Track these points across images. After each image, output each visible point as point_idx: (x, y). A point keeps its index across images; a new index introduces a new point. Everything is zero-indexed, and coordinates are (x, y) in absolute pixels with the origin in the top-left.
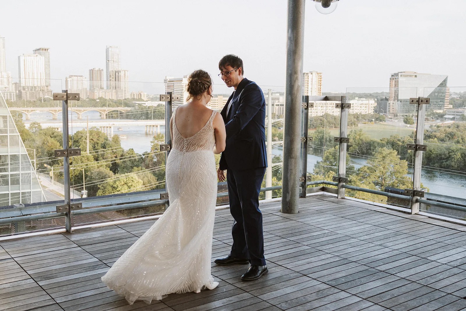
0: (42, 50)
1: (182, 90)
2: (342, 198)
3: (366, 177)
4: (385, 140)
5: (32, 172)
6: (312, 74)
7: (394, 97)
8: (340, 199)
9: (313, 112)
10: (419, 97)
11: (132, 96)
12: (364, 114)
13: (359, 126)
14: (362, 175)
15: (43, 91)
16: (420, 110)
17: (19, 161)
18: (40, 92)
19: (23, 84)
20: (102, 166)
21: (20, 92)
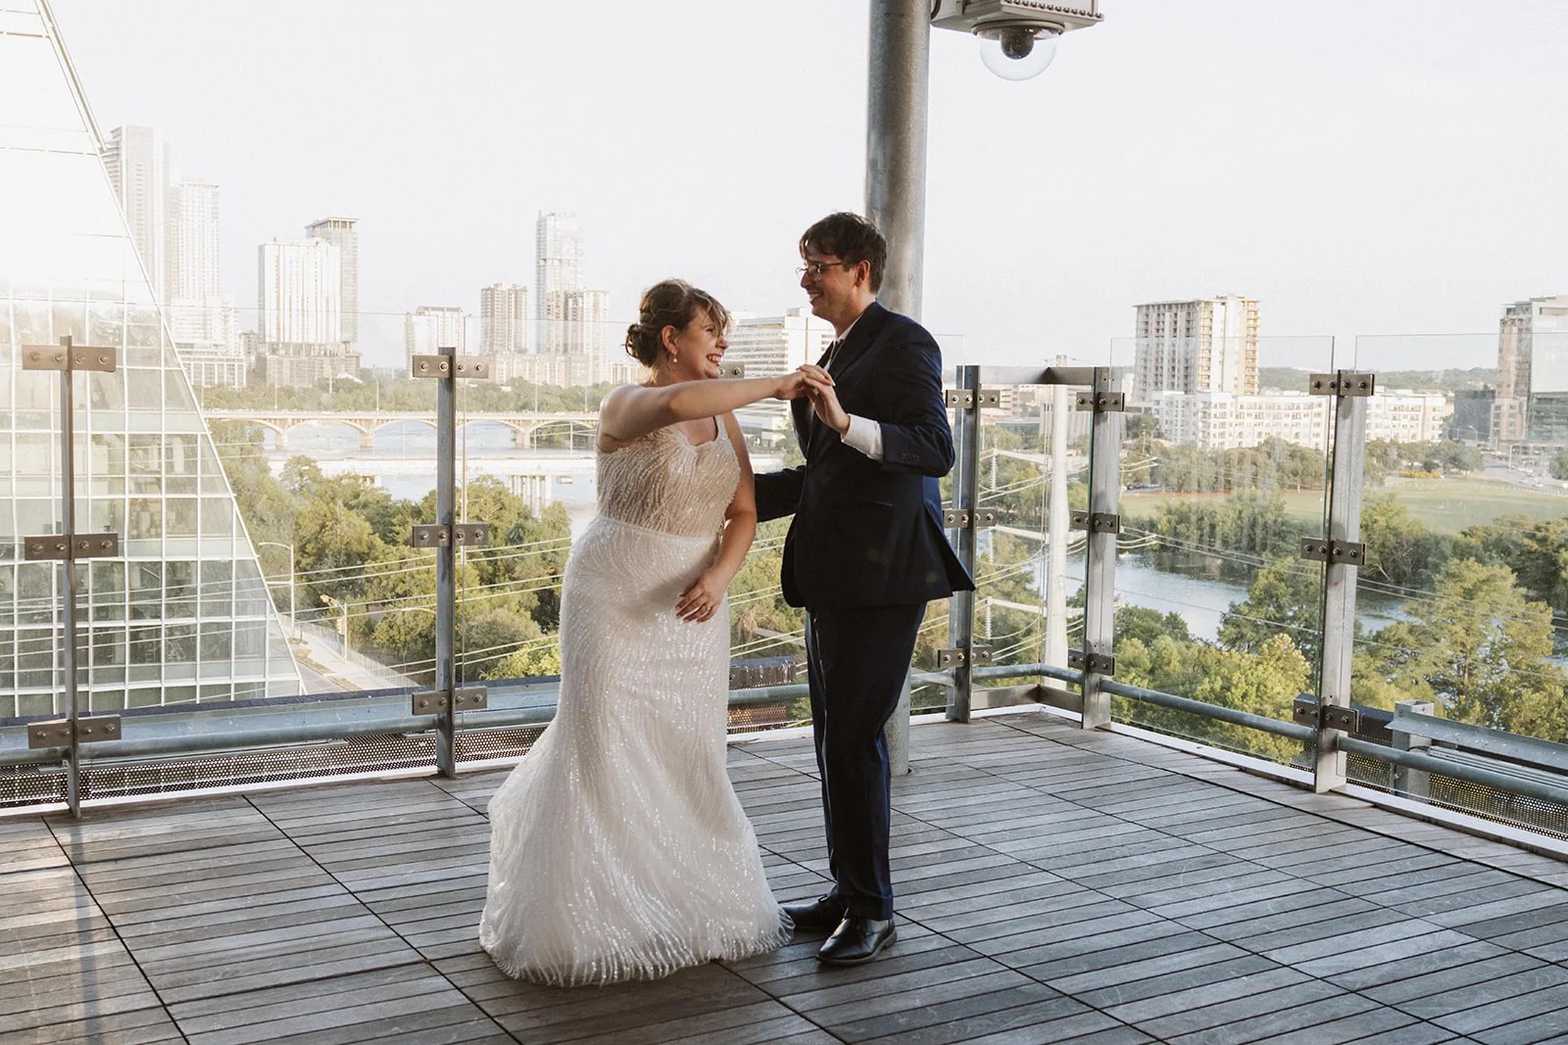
0: (335, 226)
1: (783, 356)
2: (1099, 729)
3: (1402, 659)
4: (1479, 533)
5: (269, 618)
6: (1223, 304)
7: (1517, 384)
8: (1090, 729)
9: (1227, 435)
10: (1339, 371)
11: (619, 375)
12: (1406, 442)
13: (1386, 484)
14: (1388, 653)
15: (332, 355)
16: (1345, 417)
17: (230, 579)
18: (324, 358)
19: (271, 336)
20: (506, 606)
21: (261, 361)
